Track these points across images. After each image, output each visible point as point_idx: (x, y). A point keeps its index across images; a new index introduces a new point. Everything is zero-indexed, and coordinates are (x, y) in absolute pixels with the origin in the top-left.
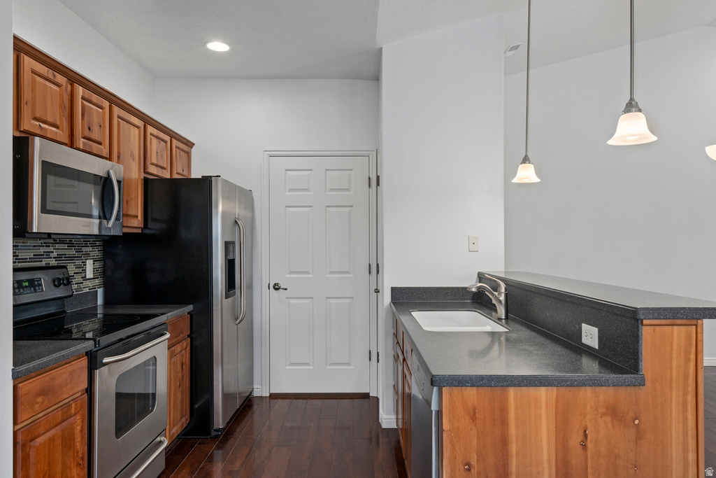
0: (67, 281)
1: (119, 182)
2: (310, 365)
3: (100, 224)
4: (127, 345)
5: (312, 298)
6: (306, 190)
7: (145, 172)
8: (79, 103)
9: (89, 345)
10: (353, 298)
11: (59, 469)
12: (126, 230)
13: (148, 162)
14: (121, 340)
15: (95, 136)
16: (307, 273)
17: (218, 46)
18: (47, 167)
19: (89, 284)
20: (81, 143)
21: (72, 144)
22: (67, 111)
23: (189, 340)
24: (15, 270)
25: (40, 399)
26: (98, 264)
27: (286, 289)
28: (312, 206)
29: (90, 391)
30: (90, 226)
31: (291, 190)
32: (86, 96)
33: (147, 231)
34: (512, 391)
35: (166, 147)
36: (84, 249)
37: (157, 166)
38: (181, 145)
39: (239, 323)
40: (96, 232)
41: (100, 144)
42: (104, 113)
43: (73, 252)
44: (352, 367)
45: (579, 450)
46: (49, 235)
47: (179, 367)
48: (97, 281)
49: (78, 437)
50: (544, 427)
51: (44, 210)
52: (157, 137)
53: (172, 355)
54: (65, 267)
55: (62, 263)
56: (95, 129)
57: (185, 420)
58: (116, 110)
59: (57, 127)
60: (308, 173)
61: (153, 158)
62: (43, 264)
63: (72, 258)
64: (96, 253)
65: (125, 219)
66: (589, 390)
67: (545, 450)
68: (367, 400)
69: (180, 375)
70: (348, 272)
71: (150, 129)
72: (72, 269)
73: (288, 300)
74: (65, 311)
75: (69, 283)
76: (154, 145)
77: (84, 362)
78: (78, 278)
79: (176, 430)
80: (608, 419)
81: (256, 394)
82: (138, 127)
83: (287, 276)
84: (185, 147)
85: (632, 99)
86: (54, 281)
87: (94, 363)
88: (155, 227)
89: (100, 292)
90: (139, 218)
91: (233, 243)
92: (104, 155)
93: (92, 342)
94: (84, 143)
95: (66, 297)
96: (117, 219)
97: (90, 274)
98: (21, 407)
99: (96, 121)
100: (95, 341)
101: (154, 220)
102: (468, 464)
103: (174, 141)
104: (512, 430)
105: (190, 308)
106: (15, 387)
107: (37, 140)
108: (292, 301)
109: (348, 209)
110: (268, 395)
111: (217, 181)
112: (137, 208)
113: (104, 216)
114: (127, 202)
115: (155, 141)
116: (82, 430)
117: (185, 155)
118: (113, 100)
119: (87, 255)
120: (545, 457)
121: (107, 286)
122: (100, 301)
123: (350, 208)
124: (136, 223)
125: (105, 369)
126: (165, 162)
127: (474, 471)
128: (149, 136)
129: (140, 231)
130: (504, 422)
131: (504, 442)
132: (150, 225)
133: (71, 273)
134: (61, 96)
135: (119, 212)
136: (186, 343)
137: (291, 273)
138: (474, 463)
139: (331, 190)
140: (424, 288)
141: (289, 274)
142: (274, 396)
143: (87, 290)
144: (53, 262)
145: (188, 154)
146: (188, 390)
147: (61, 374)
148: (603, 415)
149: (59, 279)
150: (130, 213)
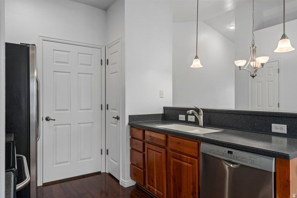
2: (68, 162)
5: (70, 124)
6: (67, 63)
10: (93, 123)
16: (67, 110)
27: (55, 120)
28: (70, 73)
31: (57, 62)
44: (92, 159)
60: (67, 53)
68: (100, 175)
70: (90, 109)
73: (55, 126)
83: (55, 112)
108: (57, 127)
110: (42, 185)
123: (91, 75)
137: (57, 110)
140: (143, 115)
141: (55, 111)
142: (45, 185)
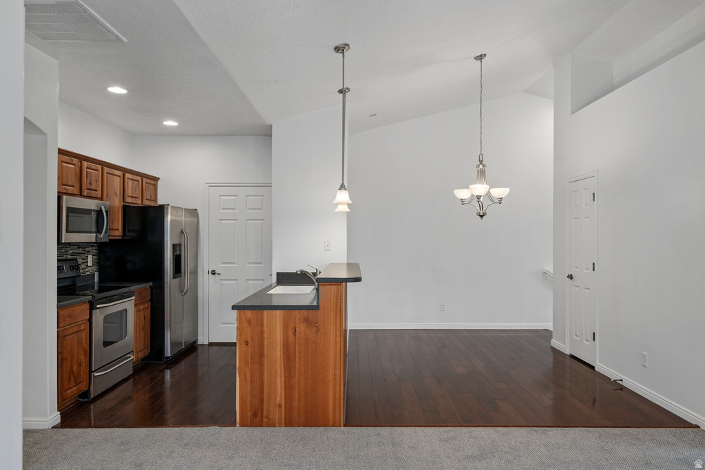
0: (77, 267)
1: (107, 212)
3: (96, 236)
4: (110, 300)
5: (237, 280)
6: (234, 209)
7: (123, 201)
8: (85, 170)
9: (90, 298)
11: (76, 353)
12: (111, 238)
13: (126, 196)
14: (106, 297)
15: (93, 187)
16: (234, 263)
17: (170, 123)
18: (69, 210)
19: (90, 269)
20: (85, 192)
21: (81, 195)
22: (78, 177)
23: (150, 303)
24: (58, 261)
25: (68, 319)
26: (95, 258)
27: (220, 274)
28: (237, 220)
29: (90, 320)
30: (91, 238)
31: (224, 209)
32: (89, 166)
33: (125, 238)
34: (265, 312)
35: (138, 184)
36: (87, 249)
37: (132, 197)
38: (149, 181)
39: (184, 294)
40: (94, 240)
41: (96, 191)
42: (99, 173)
43: (80, 250)
45: (293, 336)
46: (69, 243)
47: (143, 318)
48: (94, 268)
49: (84, 342)
50: (278, 327)
51: (67, 231)
52: (132, 179)
53: (138, 311)
54: (76, 259)
55: (74, 257)
56: (94, 183)
57: (147, 351)
58: (106, 169)
59: (73, 186)
60: (234, 197)
61: (129, 192)
62: (64, 258)
63: (80, 254)
64: (94, 251)
65: (111, 231)
66: (297, 311)
67: (279, 337)
69: (143, 323)
70: (260, 263)
71: (128, 175)
72: (80, 261)
73: (221, 281)
74: (76, 285)
75: (78, 268)
76: (130, 185)
77: (87, 306)
78: (83, 266)
79: (141, 355)
80: (305, 323)
81: (200, 342)
82: (119, 176)
83: (221, 265)
84: (152, 182)
85: (343, 184)
86: (70, 267)
87: (92, 307)
88: (130, 235)
89: (96, 274)
90: (120, 230)
91: (180, 245)
92: (99, 196)
93: (91, 297)
94: (87, 192)
95: (77, 276)
96: (106, 233)
97: (90, 264)
98: (60, 321)
99: (94, 178)
100: (92, 295)
101: (130, 231)
102: (247, 342)
103: (144, 179)
104: (265, 328)
105: (151, 284)
106: (58, 312)
107: (64, 197)
108: (224, 282)
109: (261, 222)
110: (207, 343)
111: (167, 208)
112: (119, 224)
113: (99, 231)
114: (112, 222)
115: (130, 182)
116: (86, 338)
117: (152, 187)
118: (104, 164)
119: (89, 252)
120: (279, 339)
121: (100, 270)
122: (96, 280)
124: (118, 234)
125: (98, 310)
126: (138, 194)
127: (249, 345)
128: (126, 180)
129: (121, 238)
130: (262, 325)
131: (262, 333)
132: (127, 234)
133: (79, 263)
134: (76, 170)
135: (107, 228)
136: (148, 305)
137: (223, 263)
138: (249, 341)
139: (250, 209)
142: (211, 344)
143: (89, 273)
144: (69, 257)
145: (155, 186)
146: (149, 333)
147: (77, 310)
148: (303, 322)
149: (73, 266)
150: (114, 228)
